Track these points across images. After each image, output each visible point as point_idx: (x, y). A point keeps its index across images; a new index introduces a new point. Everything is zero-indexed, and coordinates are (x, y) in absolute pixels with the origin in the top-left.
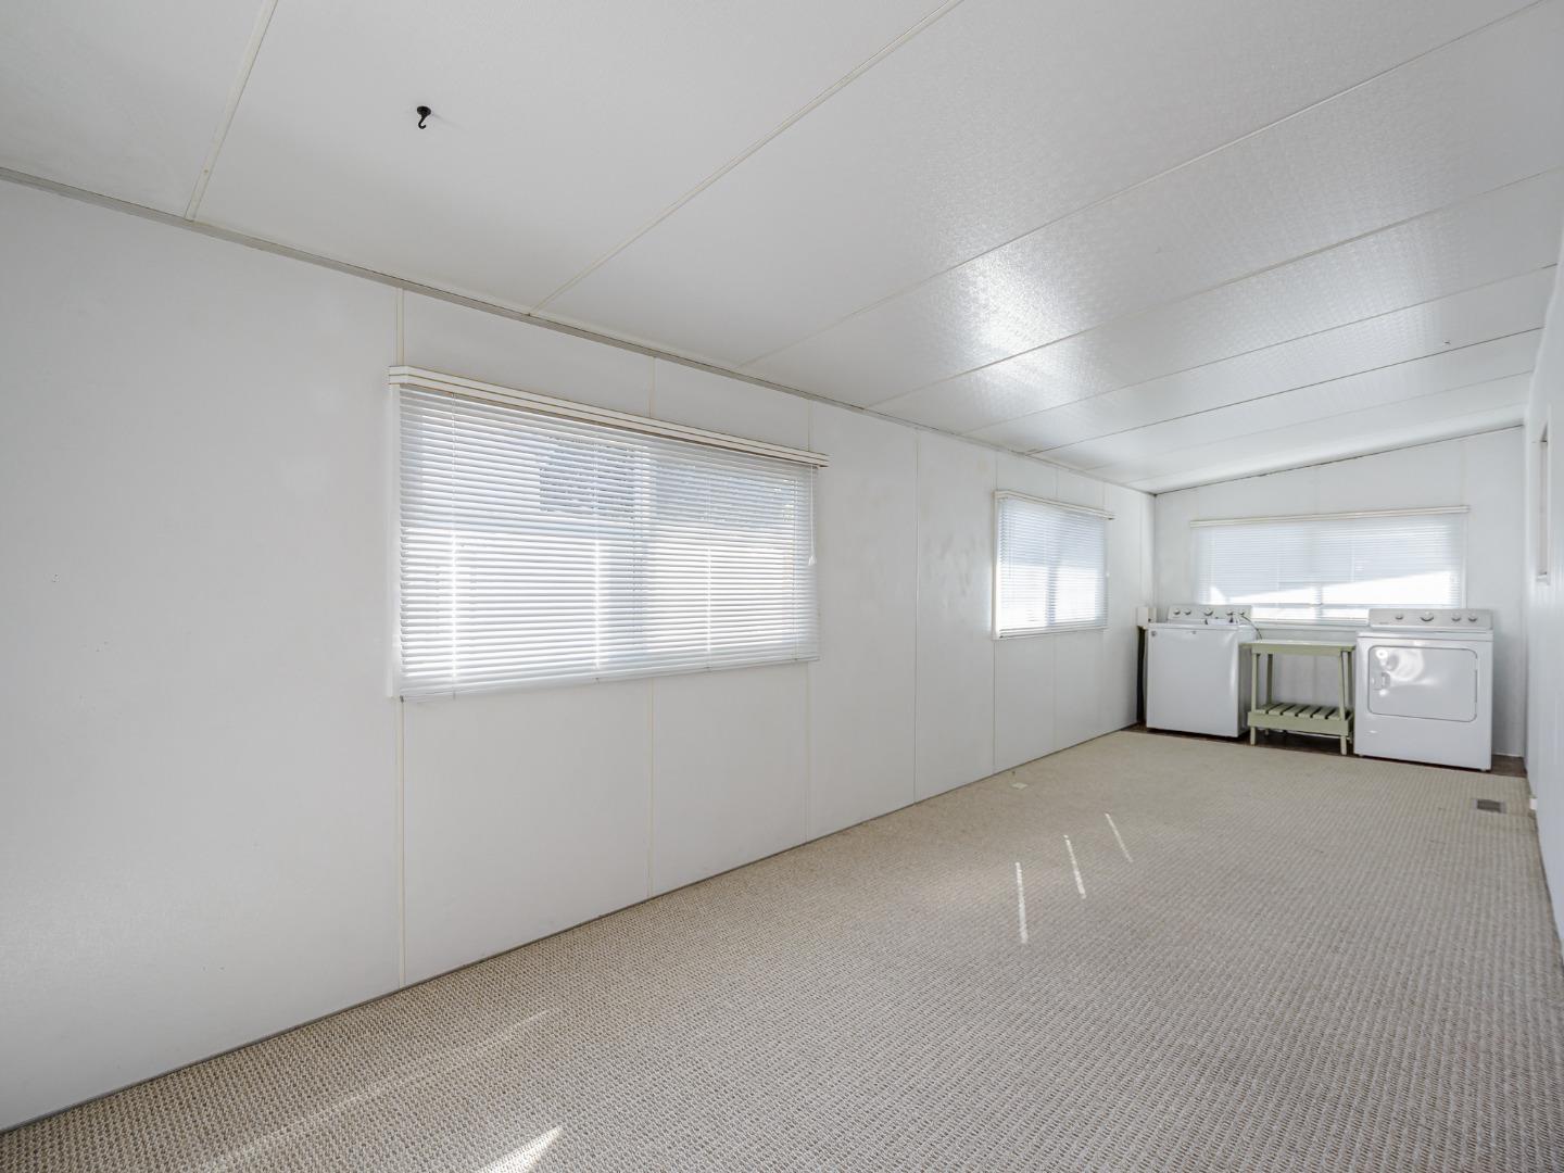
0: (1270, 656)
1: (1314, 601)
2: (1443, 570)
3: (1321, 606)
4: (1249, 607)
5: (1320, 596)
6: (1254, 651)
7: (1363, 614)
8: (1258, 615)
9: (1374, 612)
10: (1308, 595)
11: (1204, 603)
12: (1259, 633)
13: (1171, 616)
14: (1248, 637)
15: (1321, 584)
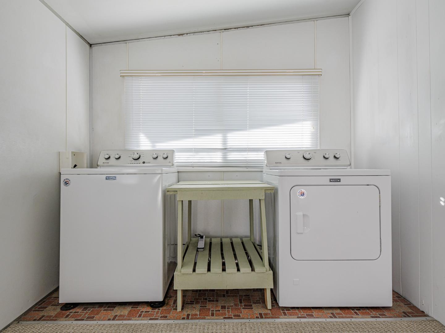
0: (190, 202)
1: (220, 146)
2: (304, 120)
3: (225, 150)
4: (173, 151)
5: (225, 141)
6: (178, 198)
7: (261, 156)
8: (180, 158)
9: (268, 153)
10: (215, 141)
11: (136, 148)
12: (180, 175)
13: (101, 161)
14: (170, 181)
15: (225, 131)
